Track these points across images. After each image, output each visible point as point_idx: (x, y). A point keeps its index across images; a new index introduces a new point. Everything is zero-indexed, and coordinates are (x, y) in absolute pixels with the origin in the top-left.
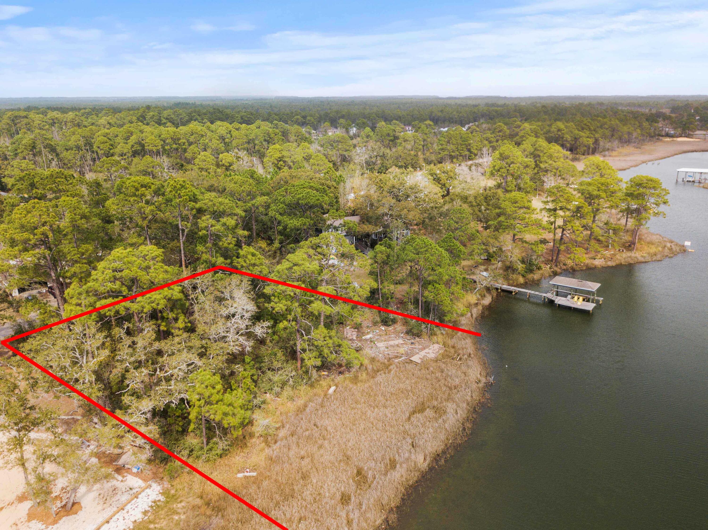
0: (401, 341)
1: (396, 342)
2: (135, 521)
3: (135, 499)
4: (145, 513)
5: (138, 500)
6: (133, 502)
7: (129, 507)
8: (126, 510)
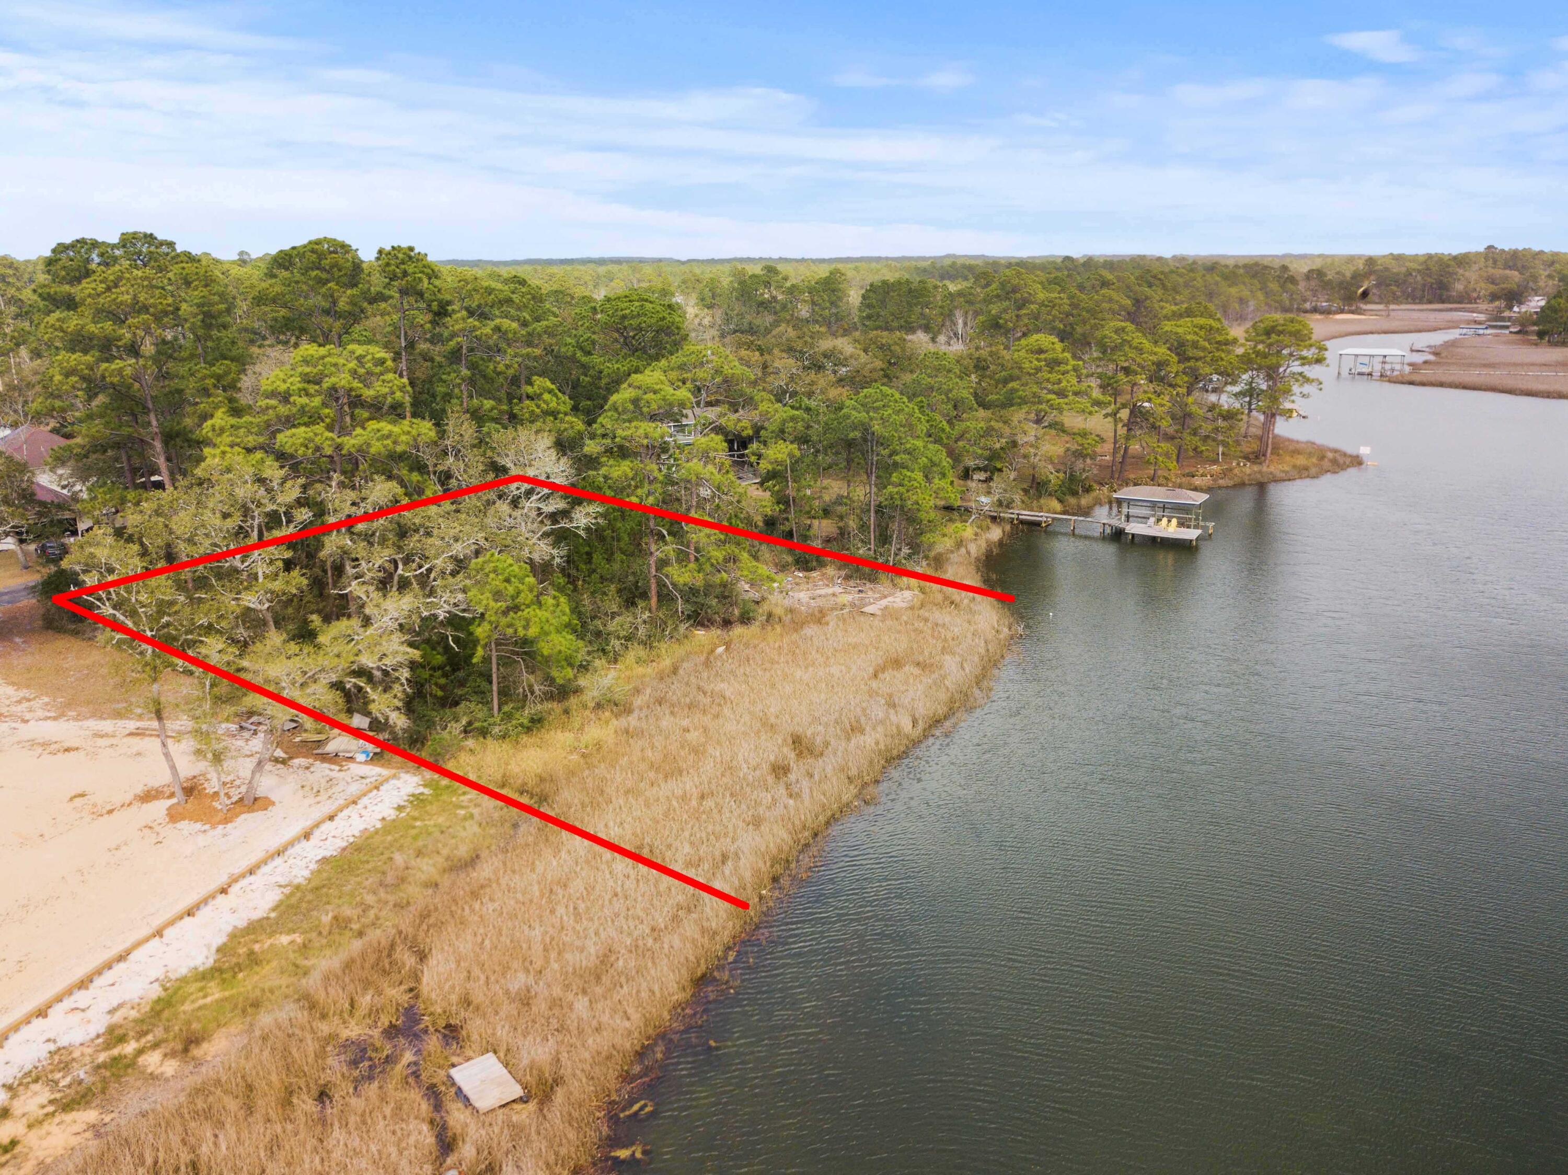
0: (838, 589)
1: (830, 591)
2: (384, 819)
3: (375, 792)
4: (400, 808)
5: (380, 793)
6: (371, 795)
7: (365, 801)
8: (360, 806)
